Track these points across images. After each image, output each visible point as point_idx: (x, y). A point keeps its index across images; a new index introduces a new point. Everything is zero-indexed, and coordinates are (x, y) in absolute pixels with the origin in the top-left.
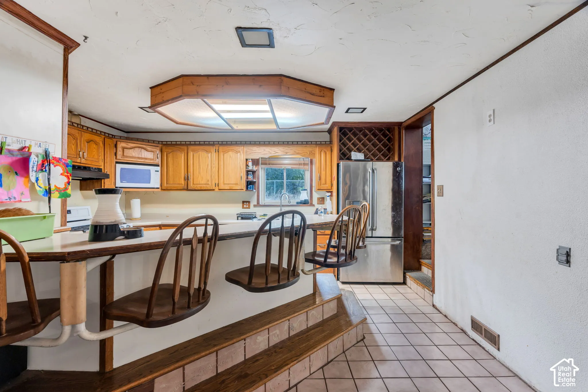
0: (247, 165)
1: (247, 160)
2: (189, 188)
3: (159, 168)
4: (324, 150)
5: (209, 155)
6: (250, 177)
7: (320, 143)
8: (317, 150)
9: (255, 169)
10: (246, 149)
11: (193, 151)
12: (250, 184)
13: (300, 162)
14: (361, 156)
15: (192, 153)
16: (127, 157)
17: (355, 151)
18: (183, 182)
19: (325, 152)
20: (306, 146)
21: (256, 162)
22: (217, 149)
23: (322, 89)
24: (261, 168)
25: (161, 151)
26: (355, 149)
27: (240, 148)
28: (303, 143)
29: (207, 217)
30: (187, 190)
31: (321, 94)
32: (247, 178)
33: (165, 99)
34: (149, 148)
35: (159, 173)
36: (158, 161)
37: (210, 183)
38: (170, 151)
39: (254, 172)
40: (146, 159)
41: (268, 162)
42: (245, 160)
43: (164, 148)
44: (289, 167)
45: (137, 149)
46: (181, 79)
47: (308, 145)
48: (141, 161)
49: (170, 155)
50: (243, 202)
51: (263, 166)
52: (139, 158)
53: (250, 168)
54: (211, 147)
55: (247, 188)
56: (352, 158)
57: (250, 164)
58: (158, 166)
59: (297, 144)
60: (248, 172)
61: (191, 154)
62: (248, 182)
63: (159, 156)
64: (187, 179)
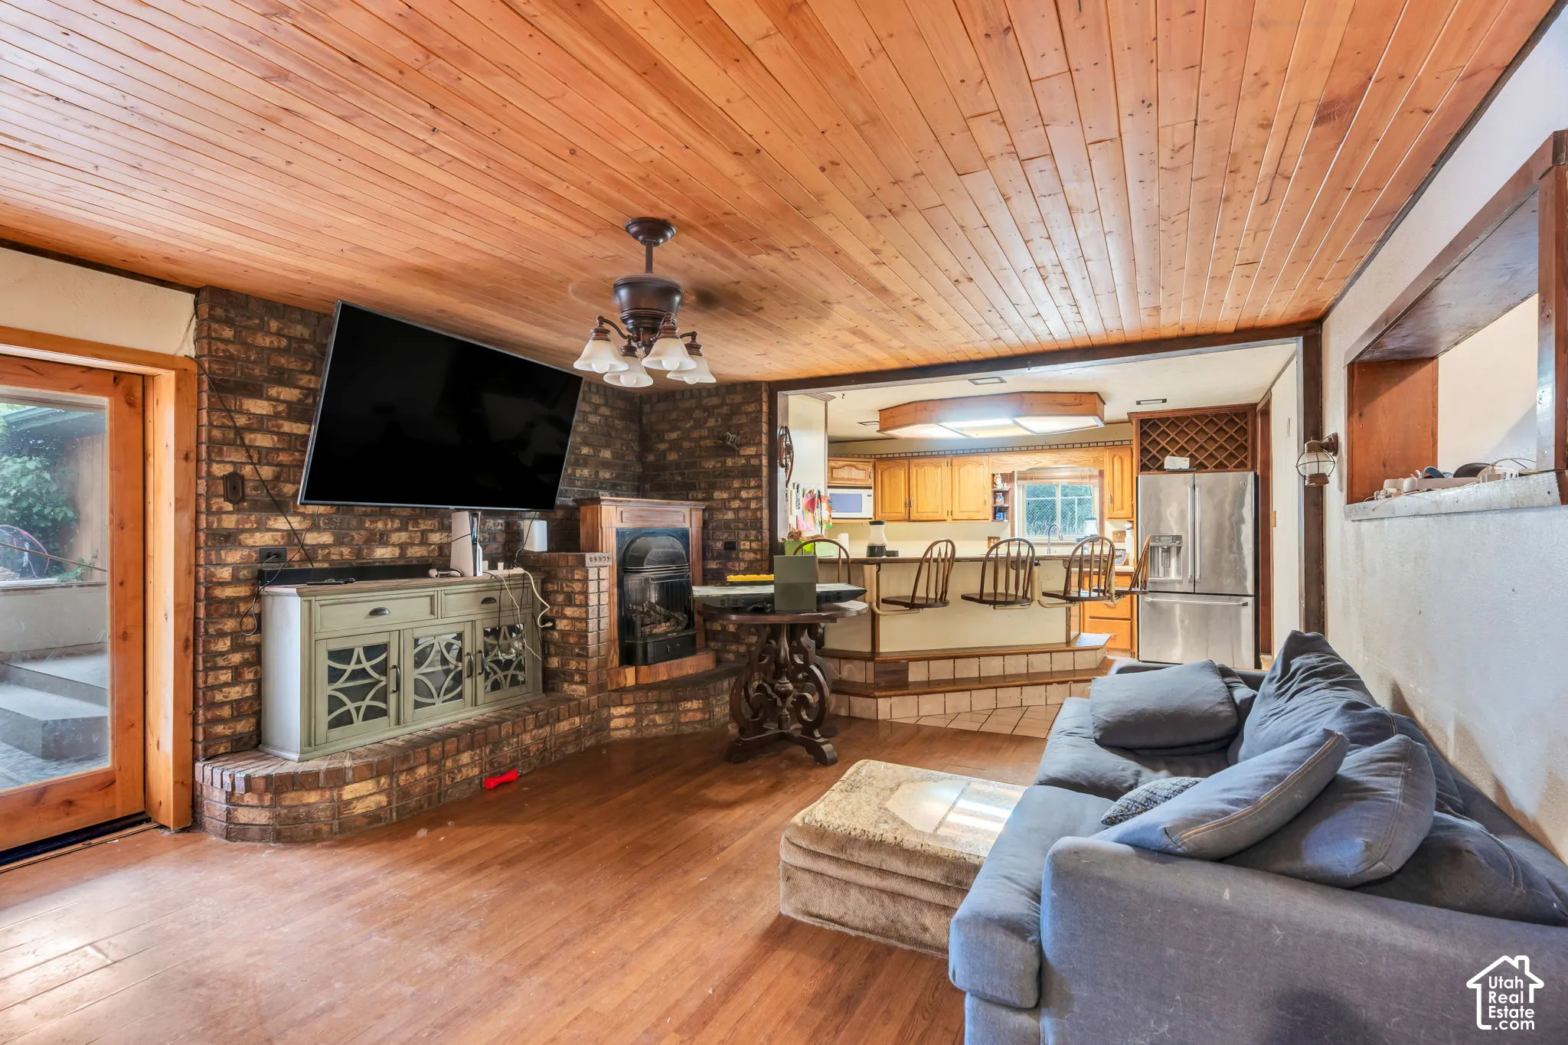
0: (994, 483)
1: (993, 475)
2: (912, 518)
3: (871, 492)
4: (1120, 454)
5: (939, 470)
6: (1000, 501)
7: (1111, 444)
8: (1106, 455)
9: (1006, 487)
10: (994, 459)
11: (917, 465)
12: (1000, 511)
13: (1083, 474)
14: (1183, 462)
15: (915, 469)
16: (836, 479)
17: (1173, 455)
18: (902, 509)
19: (1120, 457)
20: (1087, 451)
21: (1008, 478)
22: (950, 461)
23: (1078, 395)
24: (1018, 486)
25: (874, 467)
26: (1172, 451)
27: (984, 459)
28: (1083, 445)
29: (947, 541)
30: (909, 520)
31: (1078, 402)
32: (995, 502)
33: (897, 424)
34: (860, 465)
35: (872, 498)
36: (871, 482)
37: (940, 511)
38: (886, 467)
39: (1005, 493)
40: (856, 480)
41: (1028, 476)
42: (991, 476)
43: (878, 463)
44: (1065, 482)
45: (846, 468)
46: (914, 405)
47: (1091, 449)
48: (849, 483)
49: (886, 473)
50: (990, 538)
51: (1022, 482)
52: (849, 480)
53: (1000, 486)
54: (942, 459)
55: (995, 517)
56: (1165, 467)
57: (999, 481)
58: (870, 488)
59: (1073, 448)
60: (995, 493)
61: (913, 471)
62: (995, 508)
63: (872, 475)
64: (908, 505)
